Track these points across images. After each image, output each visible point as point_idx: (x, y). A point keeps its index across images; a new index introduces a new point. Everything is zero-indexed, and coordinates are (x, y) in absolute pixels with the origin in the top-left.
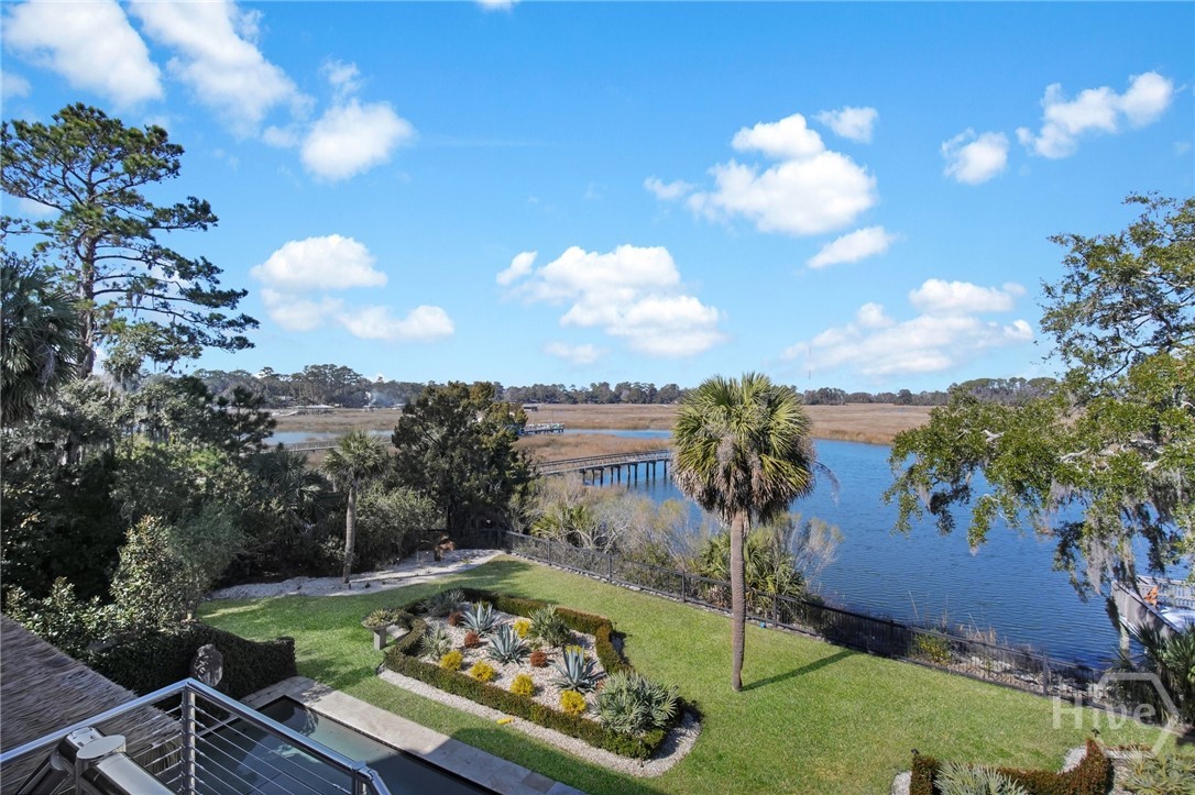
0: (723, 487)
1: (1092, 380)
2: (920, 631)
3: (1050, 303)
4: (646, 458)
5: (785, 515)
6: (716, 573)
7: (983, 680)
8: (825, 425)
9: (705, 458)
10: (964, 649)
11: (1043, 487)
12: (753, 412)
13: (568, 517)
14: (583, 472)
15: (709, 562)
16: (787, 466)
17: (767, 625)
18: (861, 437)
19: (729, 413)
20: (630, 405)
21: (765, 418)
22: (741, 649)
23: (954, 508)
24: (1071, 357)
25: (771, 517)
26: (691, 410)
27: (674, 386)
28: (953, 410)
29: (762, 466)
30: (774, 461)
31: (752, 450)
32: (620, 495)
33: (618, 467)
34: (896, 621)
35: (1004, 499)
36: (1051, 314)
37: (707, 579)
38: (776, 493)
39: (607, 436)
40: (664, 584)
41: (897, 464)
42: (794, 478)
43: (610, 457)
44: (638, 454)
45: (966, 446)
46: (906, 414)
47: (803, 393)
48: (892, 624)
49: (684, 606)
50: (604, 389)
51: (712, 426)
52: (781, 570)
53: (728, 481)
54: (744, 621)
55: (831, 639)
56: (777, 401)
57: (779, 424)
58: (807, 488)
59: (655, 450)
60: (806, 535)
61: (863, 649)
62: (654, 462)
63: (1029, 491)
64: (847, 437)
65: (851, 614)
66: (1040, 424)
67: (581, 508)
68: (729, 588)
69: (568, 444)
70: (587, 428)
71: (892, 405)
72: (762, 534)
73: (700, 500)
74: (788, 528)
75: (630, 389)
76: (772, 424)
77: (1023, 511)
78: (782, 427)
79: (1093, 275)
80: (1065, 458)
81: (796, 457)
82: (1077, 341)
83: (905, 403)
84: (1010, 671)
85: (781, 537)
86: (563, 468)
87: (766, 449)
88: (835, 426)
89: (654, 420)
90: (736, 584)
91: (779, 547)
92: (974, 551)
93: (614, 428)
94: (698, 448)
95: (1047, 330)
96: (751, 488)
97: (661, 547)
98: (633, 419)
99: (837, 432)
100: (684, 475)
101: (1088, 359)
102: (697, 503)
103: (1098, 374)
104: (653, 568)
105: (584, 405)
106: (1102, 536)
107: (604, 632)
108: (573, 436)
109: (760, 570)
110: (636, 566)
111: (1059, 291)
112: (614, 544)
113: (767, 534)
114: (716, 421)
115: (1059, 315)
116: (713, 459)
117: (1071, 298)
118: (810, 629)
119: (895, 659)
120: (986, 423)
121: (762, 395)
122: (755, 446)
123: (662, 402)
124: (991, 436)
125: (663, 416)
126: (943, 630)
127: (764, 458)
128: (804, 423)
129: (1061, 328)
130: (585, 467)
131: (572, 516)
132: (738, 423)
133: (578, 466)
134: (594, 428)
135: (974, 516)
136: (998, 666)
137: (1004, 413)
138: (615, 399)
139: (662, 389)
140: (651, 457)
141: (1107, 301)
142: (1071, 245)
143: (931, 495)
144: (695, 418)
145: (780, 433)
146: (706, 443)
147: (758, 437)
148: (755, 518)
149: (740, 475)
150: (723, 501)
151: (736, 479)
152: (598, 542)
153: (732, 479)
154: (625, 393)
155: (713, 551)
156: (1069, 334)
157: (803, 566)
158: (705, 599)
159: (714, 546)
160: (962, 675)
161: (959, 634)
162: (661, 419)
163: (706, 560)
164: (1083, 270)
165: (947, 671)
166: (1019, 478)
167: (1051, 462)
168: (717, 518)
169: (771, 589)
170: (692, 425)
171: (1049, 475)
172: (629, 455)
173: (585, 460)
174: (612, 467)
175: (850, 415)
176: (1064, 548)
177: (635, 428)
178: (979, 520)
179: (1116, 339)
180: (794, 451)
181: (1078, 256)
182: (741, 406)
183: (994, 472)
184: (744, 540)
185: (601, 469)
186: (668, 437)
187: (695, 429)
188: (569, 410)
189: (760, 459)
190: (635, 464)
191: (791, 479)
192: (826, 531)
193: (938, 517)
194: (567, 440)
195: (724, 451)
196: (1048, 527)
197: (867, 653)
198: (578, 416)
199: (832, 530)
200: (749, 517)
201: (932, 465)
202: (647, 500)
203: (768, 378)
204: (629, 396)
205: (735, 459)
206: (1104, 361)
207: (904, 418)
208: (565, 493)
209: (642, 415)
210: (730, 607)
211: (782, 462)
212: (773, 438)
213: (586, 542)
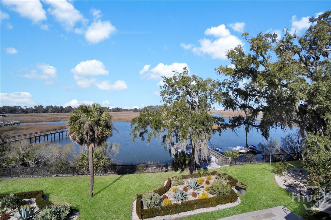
0: (86, 137)
1: (168, 106)
2: (138, 165)
3: (161, 90)
4: (59, 131)
5: (105, 143)
6: (85, 164)
7: (151, 173)
8: (117, 117)
9: (79, 129)
10: (147, 167)
11: (160, 129)
12: (96, 115)
13: (22, 156)
14: (30, 139)
15: (82, 161)
16: (106, 129)
17: (101, 175)
18: (126, 120)
19: (88, 115)
20: (52, 113)
21: (99, 116)
22: (92, 184)
23: (144, 135)
24: (165, 101)
25: (101, 144)
26: (74, 114)
27: (70, 107)
28: (144, 113)
29: (98, 130)
30: (101, 128)
31: (95, 126)
32: (47, 145)
33: (47, 135)
34: (133, 165)
35: (153, 132)
36: (161, 92)
37: (81, 166)
38: (102, 137)
39: (42, 124)
40: (66, 171)
41: (132, 126)
42: (107, 132)
43: (43, 132)
44: (55, 130)
45: (147, 121)
46: (136, 114)
47: (111, 109)
48: (132, 165)
49: (73, 177)
50: (41, 108)
51: (82, 119)
52: (105, 158)
53: (87, 135)
54: (93, 176)
55: (118, 173)
56: (102, 111)
57: (103, 117)
58: (111, 135)
59: (62, 128)
60: (111, 147)
61: (126, 173)
62: (62, 132)
63: (158, 130)
64: (122, 120)
65: (123, 166)
66: (160, 115)
67: (29, 152)
68: (89, 167)
69: (23, 129)
70: (33, 122)
71: (133, 112)
72: (98, 149)
73: (78, 142)
74: (106, 146)
75: (52, 108)
76: (101, 118)
77: (157, 134)
78: (104, 118)
79: (168, 85)
80: (163, 122)
81: (108, 126)
82: (165, 98)
83: (136, 111)
84: (155, 169)
85: (104, 149)
86: (20, 138)
87: (99, 125)
88: (119, 117)
89: (62, 118)
90: (91, 166)
91: (104, 152)
92: (148, 144)
93: (45, 122)
94: (77, 126)
95: (161, 95)
96: (95, 136)
97: (65, 160)
98: (54, 118)
99: (120, 119)
100: (72, 135)
101: (167, 102)
102: (77, 144)
103: (169, 105)
104: (61, 167)
105: (31, 114)
106: (169, 137)
107: (39, 195)
108: (25, 126)
109: (99, 160)
110: (54, 168)
111: (162, 87)
112: (45, 162)
113: (100, 149)
114: (83, 117)
115: (162, 93)
116: (82, 129)
117: (164, 89)
118: (113, 172)
119: (133, 174)
120: (150, 115)
121: (98, 109)
122: (96, 124)
123: (66, 112)
124: (151, 118)
125: (66, 116)
126: (143, 164)
127: (99, 128)
128: (110, 117)
129: (163, 95)
130: (31, 137)
131: (24, 156)
132: (90, 118)
133: (28, 137)
134: (36, 122)
135: (148, 136)
136: (153, 168)
137: (154, 113)
138: (46, 111)
139: (66, 108)
140: (61, 130)
141: (170, 91)
142: (164, 79)
143: (140, 133)
144: (76, 117)
145: (103, 120)
146: (80, 124)
147: (97, 122)
148: (96, 145)
149: (91, 133)
150: (86, 142)
151: (90, 135)
152: (37, 164)
153: (89, 134)
154: (50, 110)
155: (83, 157)
156: (164, 97)
157: (110, 156)
158: (81, 173)
159: (84, 156)
160: (147, 173)
161: (147, 164)
162: (65, 117)
163: (81, 160)
164: (166, 84)
165: (144, 173)
166: (156, 127)
167: (161, 123)
168: (84, 147)
169: (102, 164)
170: (75, 119)
171: (161, 126)
172: (52, 130)
173: (31, 134)
174: (44, 136)
175: (123, 115)
176: (164, 141)
177: (54, 121)
178: (149, 137)
179: (171, 98)
180: (107, 125)
181: (165, 80)
182: (91, 113)
183: (152, 126)
184: (93, 152)
185: (39, 137)
186: (67, 123)
187: (76, 121)
188: (23, 116)
189: (98, 128)
190: (55, 134)
191: (107, 133)
192: (116, 145)
193: (141, 138)
194: (22, 127)
195: (86, 126)
196: (161, 137)
197: (127, 174)
198: (28, 118)
199: (118, 145)
200: (94, 145)
201: (140, 125)
202: (59, 145)
203: (100, 105)
204: (52, 110)
205: (90, 129)
206: (169, 102)
207: (135, 115)
208: (20, 148)
209: (58, 117)
210: (89, 173)
211: (104, 128)
212: (101, 122)
213: (31, 165)
